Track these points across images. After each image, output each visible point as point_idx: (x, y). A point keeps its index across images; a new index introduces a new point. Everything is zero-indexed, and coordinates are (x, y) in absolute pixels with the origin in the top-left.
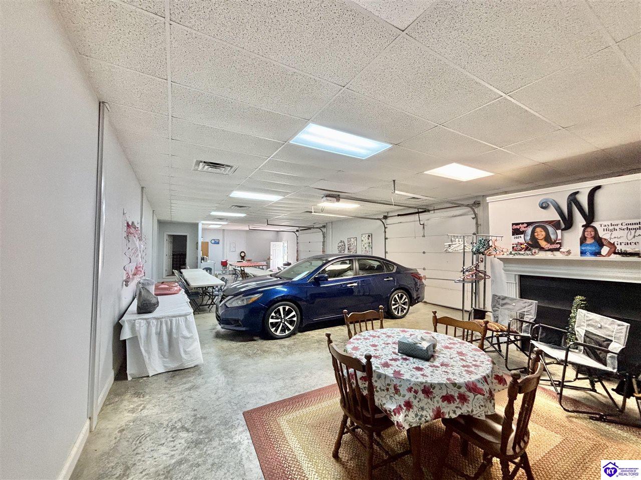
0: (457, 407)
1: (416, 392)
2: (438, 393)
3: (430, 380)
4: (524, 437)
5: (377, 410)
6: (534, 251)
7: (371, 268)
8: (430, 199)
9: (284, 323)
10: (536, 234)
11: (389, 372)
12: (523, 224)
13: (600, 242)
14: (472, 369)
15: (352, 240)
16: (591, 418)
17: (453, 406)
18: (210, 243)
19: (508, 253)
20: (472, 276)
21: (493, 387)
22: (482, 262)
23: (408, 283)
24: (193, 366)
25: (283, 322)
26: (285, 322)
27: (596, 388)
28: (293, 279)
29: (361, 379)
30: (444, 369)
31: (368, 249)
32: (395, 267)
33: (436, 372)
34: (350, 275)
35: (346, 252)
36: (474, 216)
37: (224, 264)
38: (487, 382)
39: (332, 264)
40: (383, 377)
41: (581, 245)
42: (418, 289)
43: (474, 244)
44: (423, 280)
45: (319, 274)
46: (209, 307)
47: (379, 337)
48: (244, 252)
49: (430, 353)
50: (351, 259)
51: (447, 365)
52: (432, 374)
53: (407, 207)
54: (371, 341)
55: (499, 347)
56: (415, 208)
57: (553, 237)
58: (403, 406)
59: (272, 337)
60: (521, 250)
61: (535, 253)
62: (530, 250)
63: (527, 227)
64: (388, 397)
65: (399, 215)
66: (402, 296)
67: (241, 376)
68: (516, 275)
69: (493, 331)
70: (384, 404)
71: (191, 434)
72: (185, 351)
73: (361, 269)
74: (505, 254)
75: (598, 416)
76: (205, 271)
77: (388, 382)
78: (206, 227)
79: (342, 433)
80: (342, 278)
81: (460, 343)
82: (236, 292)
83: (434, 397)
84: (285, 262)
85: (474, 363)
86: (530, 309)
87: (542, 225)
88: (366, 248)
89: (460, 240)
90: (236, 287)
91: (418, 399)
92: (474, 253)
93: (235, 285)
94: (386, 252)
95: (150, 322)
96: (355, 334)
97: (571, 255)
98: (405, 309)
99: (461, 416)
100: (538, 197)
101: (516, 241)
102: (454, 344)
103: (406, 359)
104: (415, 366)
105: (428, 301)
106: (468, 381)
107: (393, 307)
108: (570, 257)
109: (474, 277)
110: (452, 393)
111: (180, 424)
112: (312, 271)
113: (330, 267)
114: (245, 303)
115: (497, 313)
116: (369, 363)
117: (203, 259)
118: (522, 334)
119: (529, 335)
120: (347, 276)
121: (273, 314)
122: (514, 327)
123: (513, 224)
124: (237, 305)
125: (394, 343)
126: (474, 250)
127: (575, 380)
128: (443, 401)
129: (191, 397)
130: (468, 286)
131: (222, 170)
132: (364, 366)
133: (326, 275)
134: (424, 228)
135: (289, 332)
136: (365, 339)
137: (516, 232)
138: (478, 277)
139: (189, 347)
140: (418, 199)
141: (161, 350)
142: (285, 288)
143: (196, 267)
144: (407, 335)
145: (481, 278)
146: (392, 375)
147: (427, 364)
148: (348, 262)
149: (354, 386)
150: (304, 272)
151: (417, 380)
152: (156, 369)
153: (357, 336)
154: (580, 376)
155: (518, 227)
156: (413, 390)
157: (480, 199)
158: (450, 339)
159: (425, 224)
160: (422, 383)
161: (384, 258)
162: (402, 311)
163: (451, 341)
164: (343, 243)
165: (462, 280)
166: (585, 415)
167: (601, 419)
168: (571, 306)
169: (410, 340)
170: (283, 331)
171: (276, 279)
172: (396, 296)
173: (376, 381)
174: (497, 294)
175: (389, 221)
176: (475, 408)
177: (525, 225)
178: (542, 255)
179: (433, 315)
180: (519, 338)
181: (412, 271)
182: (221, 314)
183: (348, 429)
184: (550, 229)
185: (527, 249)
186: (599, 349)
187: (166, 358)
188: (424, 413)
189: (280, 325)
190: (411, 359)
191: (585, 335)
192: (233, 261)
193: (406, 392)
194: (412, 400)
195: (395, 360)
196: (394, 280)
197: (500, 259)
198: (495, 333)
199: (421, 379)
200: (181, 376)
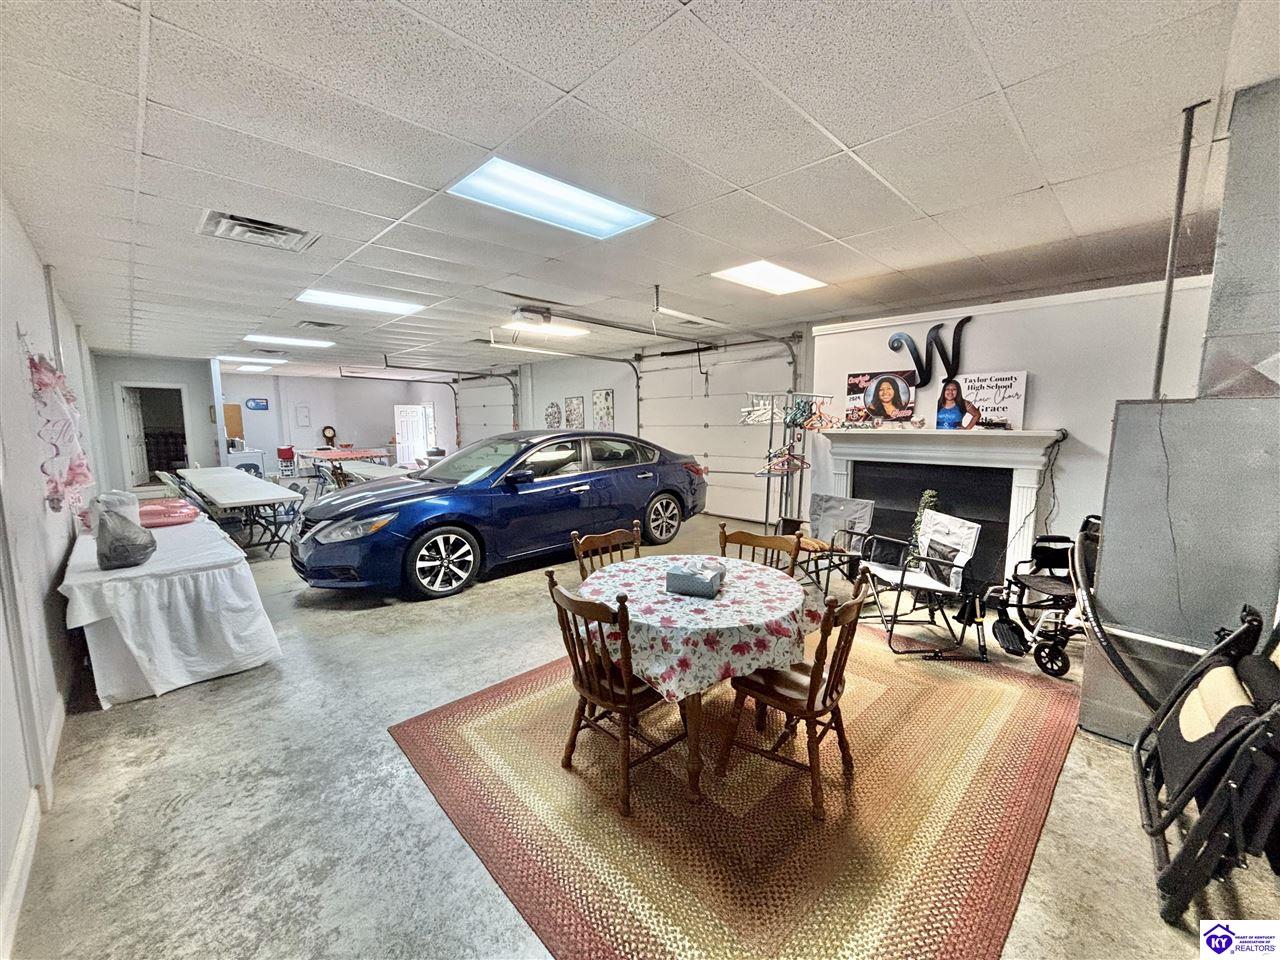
0: (753, 659)
1: (695, 644)
2: (727, 643)
3: (715, 625)
4: (837, 686)
5: (636, 682)
6: (876, 421)
7: (614, 457)
8: (719, 325)
9: (448, 567)
10: (881, 393)
11: (654, 620)
12: (864, 375)
13: (962, 406)
14: (777, 604)
15: (575, 401)
16: (925, 658)
17: (747, 658)
18: (244, 409)
19: (839, 425)
20: (783, 465)
21: (803, 627)
22: (799, 440)
23: (678, 481)
24: (259, 663)
25: (446, 565)
26: (451, 566)
27: (935, 620)
28: (459, 481)
29: (608, 637)
30: (736, 607)
31: (605, 419)
32: (657, 453)
33: (725, 613)
34: (573, 470)
35: (563, 426)
36: (790, 359)
37: (286, 455)
38: (795, 620)
39: (539, 450)
40: (644, 629)
41: (938, 411)
42: (695, 490)
43: (789, 411)
44: (704, 475)
45: (513, 470)
46: (267, 549)
47: (634, 571)
48: (332, 428)
49: (716, 588)
50: (575, 440)
51: (739, 603)
52: (719, 616)
53: (680, 338)
54: (621, 578)
55: (818, 576)
56: (693, 341)
57: (903, 398)
58: (676, 667)
59: (426, 596)
60: (857, 420)
61: (877, 424)
62: (871, 419)
63: (869, 380)
64: (653, 657)
65: (663, 354)
66: (668, 504)
67: (372, 670)
68: (848, 461)
69: (810, 552)
70: (647, 669)
71: (286, 779)
72: (237, 637)
73: (595, 459)
74: (835, 426)
75: (932, 654)
76: (242, 472)
77: (652, 634)
78: (229, 369)
79: (577, 729)
80: (557, 477)
81: (761, 569)
82: (336, 513)
83: (722, 649)
84: (430, 449)
85: (779, 595)
86: (863, 514)
87: (890, 378)
88: (601, 418)
89: (767, 403)
90: (329, 503)
91: (698, 654)
92: (788, 426)
93: (324, 500)
94: (639, 426)
95: (141, 586)
96: (593, 570)
97: (926, 426)
98: (673, 526)
99: (758, 672)
100: (889, 329)
101: (852, 405)
102: (751, 571)
103: (680, 600)
104: (693, 607)
105: (710, 512)
106: (770, 621)
107: (653, 525)
108: (923, 431)
109: (786, 467)
110: (748, 640)
111: (258, 767)
112: (498, 465)
113: (536, 457)
114: (361, 533)
115: (817, 523)
116: (623, 609)
117: (232, 444)
118: (850, 553)
119: (860, 554)
120: (567, 472)
121: (424, 552)
122: (839, 544)
123: (850, 376)
124: (341, 538)
125: (660, 578)
126: (788, 420)
127: (912, 611)
128: (734, 653)
129: (269, 720)
130: (776, 482)
131: (281, 240)
132: (615, 615)
133: (530, 472)
134: (707, 379)
135: (459, 583)
136: (611, 576)
137: (854, 389)
138: (792, 465)
139: (246, 629)
140: (695, 323)
141: (178, 640)
142: (446, 499)
143: (218, 464)
144: (680, 563)
145: (797, 468)
146: (659, 624)
147: (711, 603)
148: (569, 445)
149: (598, 650)
150: (481, 467)
151: (698, 627)
152: (172, 680)
153: (597, 573)
154: (918, 605)
155: (856, 380)
156: (691, 642)
157: (802, 329)
158: (745, 565)
159: (709, 373)
160: (703, 630)
161: (636, 436)
162: (668, 531)
163: (748, 568)
164: (555, 409)
165: (766, 472)
166: (918, 655)
167: (936, 657)
168: (919, 505)
169: (685, 570)
170: (447, 581)
171: (423, 483)
172: (658, 505)
173: (633, 637)
174: (818, 493)
175: (645, 365)
176: (777, 656)
177: (867, 378)
178: (887, 428)
179: (720, 530)
180: (845, 559)
181: (686, 460)
182: (305, 559)
183: (586, 719)
184: (901, 384)
185: (867, 418)
186: (942, 564)
187: (191, 655)
188: (707, 673)
189: (439, 572)
190: (687, 598)
191: (930, 546)
192: (308, 446)
193: (681, 647)
194: (690, 656)
195: (663, 602)
196: (654, 478)
197: (828, 435)
198: (813, 555)
199: (704, 625)
200: (235, 686)
